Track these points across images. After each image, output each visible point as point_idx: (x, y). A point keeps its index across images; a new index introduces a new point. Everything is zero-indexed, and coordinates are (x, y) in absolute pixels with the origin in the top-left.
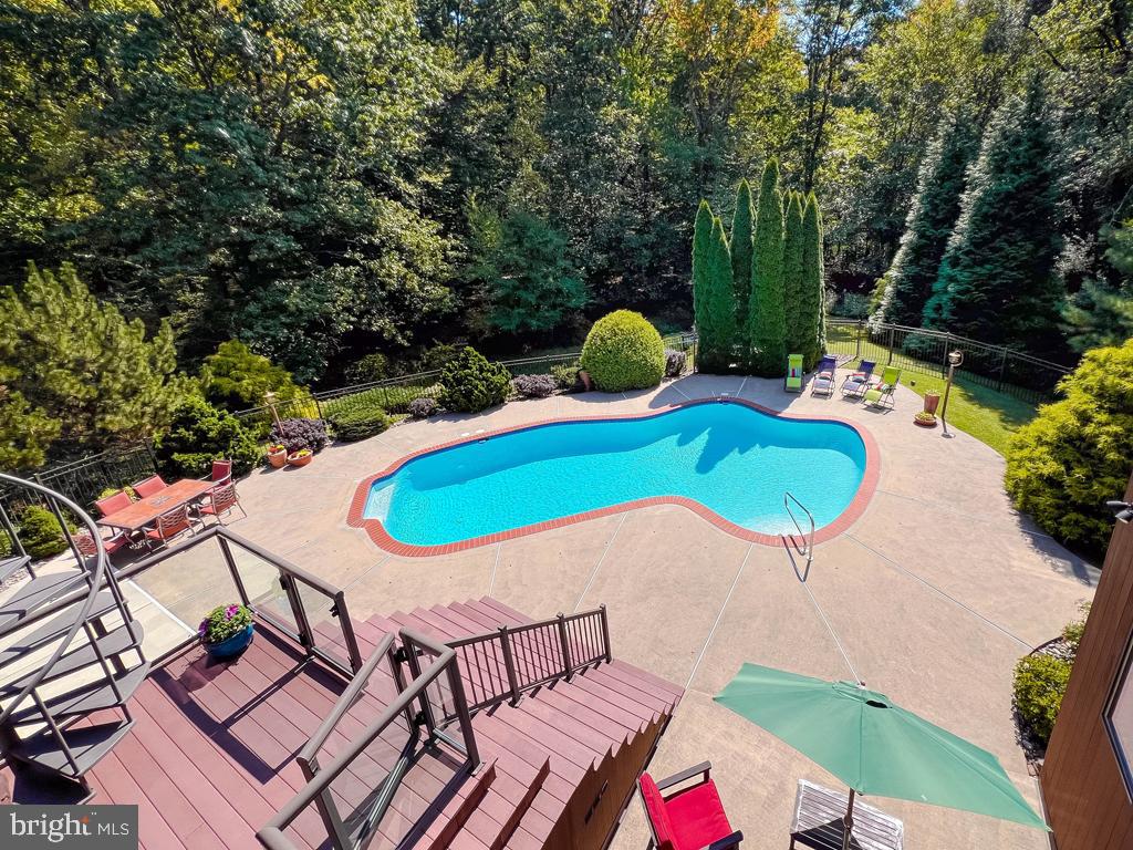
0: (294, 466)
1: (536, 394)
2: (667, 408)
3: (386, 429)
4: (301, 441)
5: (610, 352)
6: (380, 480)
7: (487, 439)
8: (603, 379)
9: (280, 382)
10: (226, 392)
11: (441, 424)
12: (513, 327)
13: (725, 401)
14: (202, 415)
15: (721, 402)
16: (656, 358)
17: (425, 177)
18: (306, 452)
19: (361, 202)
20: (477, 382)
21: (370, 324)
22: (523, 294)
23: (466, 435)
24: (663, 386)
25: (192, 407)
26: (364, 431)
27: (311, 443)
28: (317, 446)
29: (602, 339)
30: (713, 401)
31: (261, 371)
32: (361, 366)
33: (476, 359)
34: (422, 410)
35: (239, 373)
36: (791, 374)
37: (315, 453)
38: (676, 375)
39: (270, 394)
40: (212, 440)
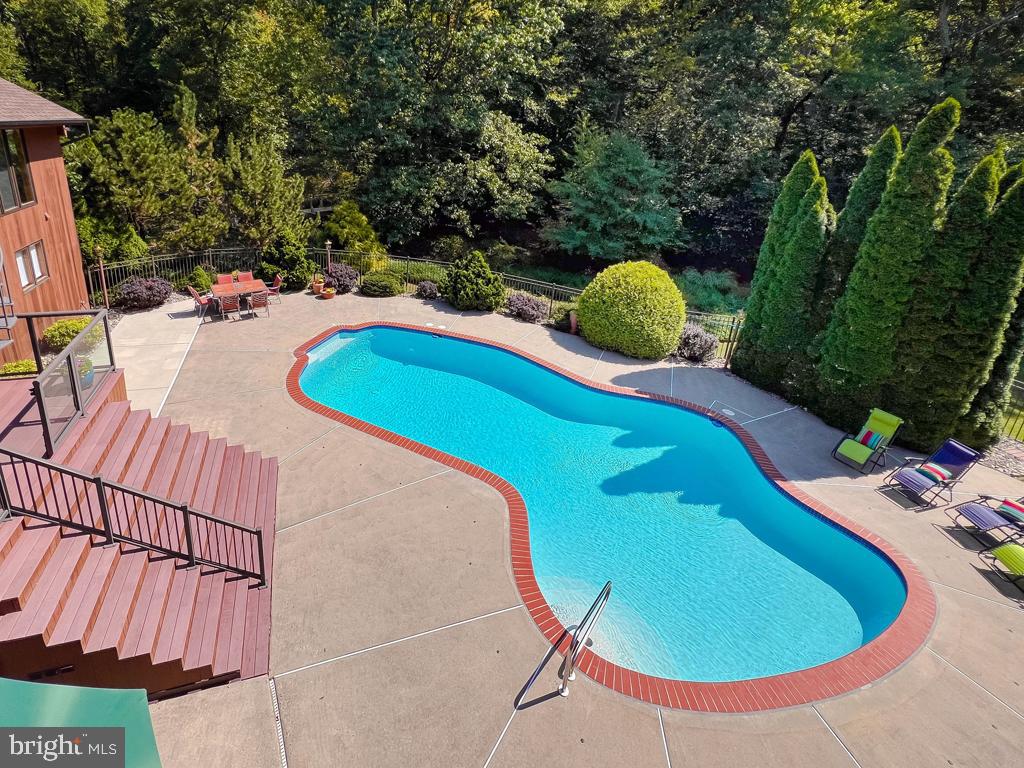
0: (323, 297)
1: (521, 316)
2: (630, 391)
3: (393, 295)
4: (334, 282)
5: (604, 302)
6: (345, 331)
7: (440, 336)
8: (587, 327)
9: (367, 237)
10: (332, 233)
11: (429, 308)
12: (569, 247)
13: (719, 422)
14: (288, 243)
15: (712, 419)
16: (660, 330)
17: (554, 97)
18: (332, 291)
19: (474, 115)
20: (467, 284)
21: (452, 212)
22: (593, 218)
23: (429, 325)
24: (661, 364)
25: (284, 237)
26: (375, 291)
27: (340, 286)
28: (343, 290)
29: (602, 286)
30: (701, 412)
31: (359, 225)
32: (443, 242)
33: (478, 264)
34: (425, 291)
35: (345, 224)
36: (860, 437)
37: (338, 293)
38: (694, 359)
39: (358, 243)
40: (285, 261)
